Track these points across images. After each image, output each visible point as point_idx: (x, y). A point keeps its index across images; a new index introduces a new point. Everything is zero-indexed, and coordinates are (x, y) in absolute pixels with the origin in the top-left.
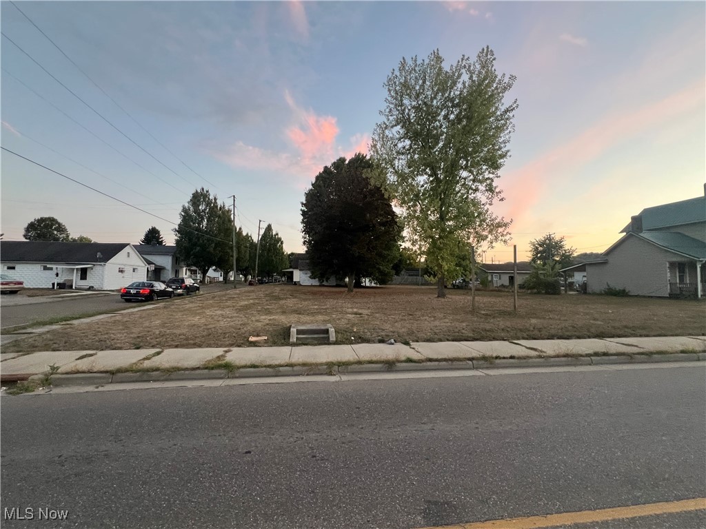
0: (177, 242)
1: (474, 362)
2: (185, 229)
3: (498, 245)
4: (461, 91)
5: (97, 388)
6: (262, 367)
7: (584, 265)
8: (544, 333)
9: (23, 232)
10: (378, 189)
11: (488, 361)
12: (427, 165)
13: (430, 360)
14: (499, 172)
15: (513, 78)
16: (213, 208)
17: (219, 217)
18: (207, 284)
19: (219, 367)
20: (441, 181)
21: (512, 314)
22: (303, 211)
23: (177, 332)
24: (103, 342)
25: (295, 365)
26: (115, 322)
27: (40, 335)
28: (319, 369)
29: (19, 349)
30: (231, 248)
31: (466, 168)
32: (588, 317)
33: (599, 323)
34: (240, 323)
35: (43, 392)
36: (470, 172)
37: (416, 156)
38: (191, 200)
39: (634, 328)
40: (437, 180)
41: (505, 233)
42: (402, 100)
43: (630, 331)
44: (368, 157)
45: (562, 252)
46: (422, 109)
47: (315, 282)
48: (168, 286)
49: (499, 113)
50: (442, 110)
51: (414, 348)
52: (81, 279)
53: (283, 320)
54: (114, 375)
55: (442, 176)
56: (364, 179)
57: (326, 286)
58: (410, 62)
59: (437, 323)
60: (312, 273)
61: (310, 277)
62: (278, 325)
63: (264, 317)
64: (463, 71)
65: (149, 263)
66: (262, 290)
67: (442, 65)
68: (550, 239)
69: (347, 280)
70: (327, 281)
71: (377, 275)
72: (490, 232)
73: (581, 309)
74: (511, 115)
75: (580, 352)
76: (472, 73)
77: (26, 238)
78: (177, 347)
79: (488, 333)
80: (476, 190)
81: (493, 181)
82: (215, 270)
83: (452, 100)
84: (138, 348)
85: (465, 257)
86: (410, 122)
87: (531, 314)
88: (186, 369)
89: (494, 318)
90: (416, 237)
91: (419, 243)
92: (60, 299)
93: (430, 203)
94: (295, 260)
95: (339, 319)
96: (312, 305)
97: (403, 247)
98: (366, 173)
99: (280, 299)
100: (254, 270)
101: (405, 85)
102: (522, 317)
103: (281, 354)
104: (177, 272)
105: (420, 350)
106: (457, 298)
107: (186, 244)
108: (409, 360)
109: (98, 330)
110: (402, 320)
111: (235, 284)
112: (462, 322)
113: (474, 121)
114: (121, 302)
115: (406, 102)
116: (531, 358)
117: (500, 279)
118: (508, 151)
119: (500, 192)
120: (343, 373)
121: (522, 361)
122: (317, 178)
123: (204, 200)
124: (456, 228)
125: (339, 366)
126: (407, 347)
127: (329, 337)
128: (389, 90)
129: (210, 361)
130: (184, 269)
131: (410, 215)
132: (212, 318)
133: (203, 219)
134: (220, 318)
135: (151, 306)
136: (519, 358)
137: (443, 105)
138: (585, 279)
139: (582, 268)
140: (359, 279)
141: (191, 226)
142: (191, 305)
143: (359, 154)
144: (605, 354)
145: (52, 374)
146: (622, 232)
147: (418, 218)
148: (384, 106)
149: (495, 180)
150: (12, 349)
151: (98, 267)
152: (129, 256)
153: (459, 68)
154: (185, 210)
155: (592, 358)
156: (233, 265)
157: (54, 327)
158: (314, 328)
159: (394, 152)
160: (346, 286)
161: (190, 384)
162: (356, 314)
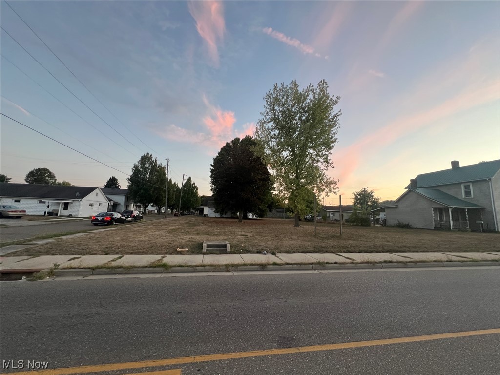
0: (129, 186)
1: (314, 265)
2: (135, 179)
3: (331, 195)
4: (309, 104)
5: (84, 277)
6: (186, 266)
7: (385, 208)
8: (357, 249)
9: (25, 177)
10: (259, 158)
11: (322, 265)
12: (288, 146)
13: (287, 264)
14: (331, 151)
15: (338, 97)
16: (154, 166)
17: (158, 172)
18: (147, 215)
19: (160, 266)
20: (297, 155)
21: (339, 237)
22: (212, 170)
23: (132, 244)
24: (84, 250)
25: (206, 266)
26: (90, 238)
27: (42, 245)
28: (220, 269)
29: (31, 254)
30: (164, 192)
31: (311, 148)
32: (384, 240)
33: (390, 244)
34: (171, 240)
35: (49, 280)
36: (314, 150)
37: (282, 140)
38: (140, 161)
39: (410, 247)
40: (294, 154)
41: (335, 188)
42: (274, 107)
43: (407, 249)
44: (254, 138)
45: (372, 199)
46: (285, 113)
47: (218, 215)
48: (122, 215)
49: (330, 117)
50: (298, 114)
51: (278, 257)
52: (64, 210)
53: (198, 238)
54: (94, 270)
55: (298, 152)
56: (250, 152)
57: (225, 218)
58: (279, 86)
59: (293, 242)
60: (216, 209)
61: (214, 212)
62: (195, 242)
63: (185, 237)
64: (310, 92)
65: (110, 200)
66: (183, 220)
67: (298, 88)
68: (365, 191)
69: (238, 214)
70: (225, 214)
71: (258, 211)
72: (326, 187)
73: (380, 235)
74: (338, 118)
75: (376, 261)
76: (315, 94)
77: (27, 182)
78: (131, 254)
79: (323, 249)
80: (318, 161)
81: (328, 156)
82: (152, 206)
83: (304, 109)
84: (107, 254)
85: (312, 201)
86: (279, 120)
87: (351, 238)
88: (139, 267)
89: (328, 239)
90: (282, 188)
91: (283, 192)
92: (50, 223)
93: (290, 168)
94: (205, 200)
95: (233, 239)
96: (216, 230)
97: (274, 194)
98: (252, 149)
99: (196, 225)
100: (178, 206)
101: (276, 99)
102: (345, 239)
103: (198, 259)
104: (127, 206)
105: (281, 258)
106: (306, 227)
107: (135, 188)
108: (275, 264)
109: (80, 242)
110: (272, 240)
111: (166, 215)
112: (308, 242)
113: (316, 121)
114: (91, 225)
115: (277, 108)
116: (347, 263)
117: (334, 216)
118: (337, 139)
119: (332, 163)
120: (235, 271)
121: (341, 265)
122: (222, 149)
123: (149, 161)
124: (307, 183)
125: (232, 267)
126: (274, 256)
127: (226, 250)
128: (267, 101)
129: (153, 262)
130: (132, 204)
131: (278, 175)
132: (153, 237)
133: (147, 173)
134: (158, 237)
135: (112, 228)
136: (340, 263)
137: (298, 111)
138: (385, 217)
139: (383, 210)
140: (246, 214)
141: (138, 177)
142: (138, 228)
143: (248, 136)
144: (390, 262)
145: (55, 269)
146: (406, 188)
147: (283, 177)
148: (263, 110)
149: (329, 155)
150: (25, 254)
151: (76, 202)
152: (97, 195)
153: (308, 91)
154: (136, 167)
155: (383, 264)
156: (165, 203)
157: (50, 240)
158: (218, 243)
159: (269, 137)
160: (237, 218)
161: (142, 276)
162: (244, 236)
